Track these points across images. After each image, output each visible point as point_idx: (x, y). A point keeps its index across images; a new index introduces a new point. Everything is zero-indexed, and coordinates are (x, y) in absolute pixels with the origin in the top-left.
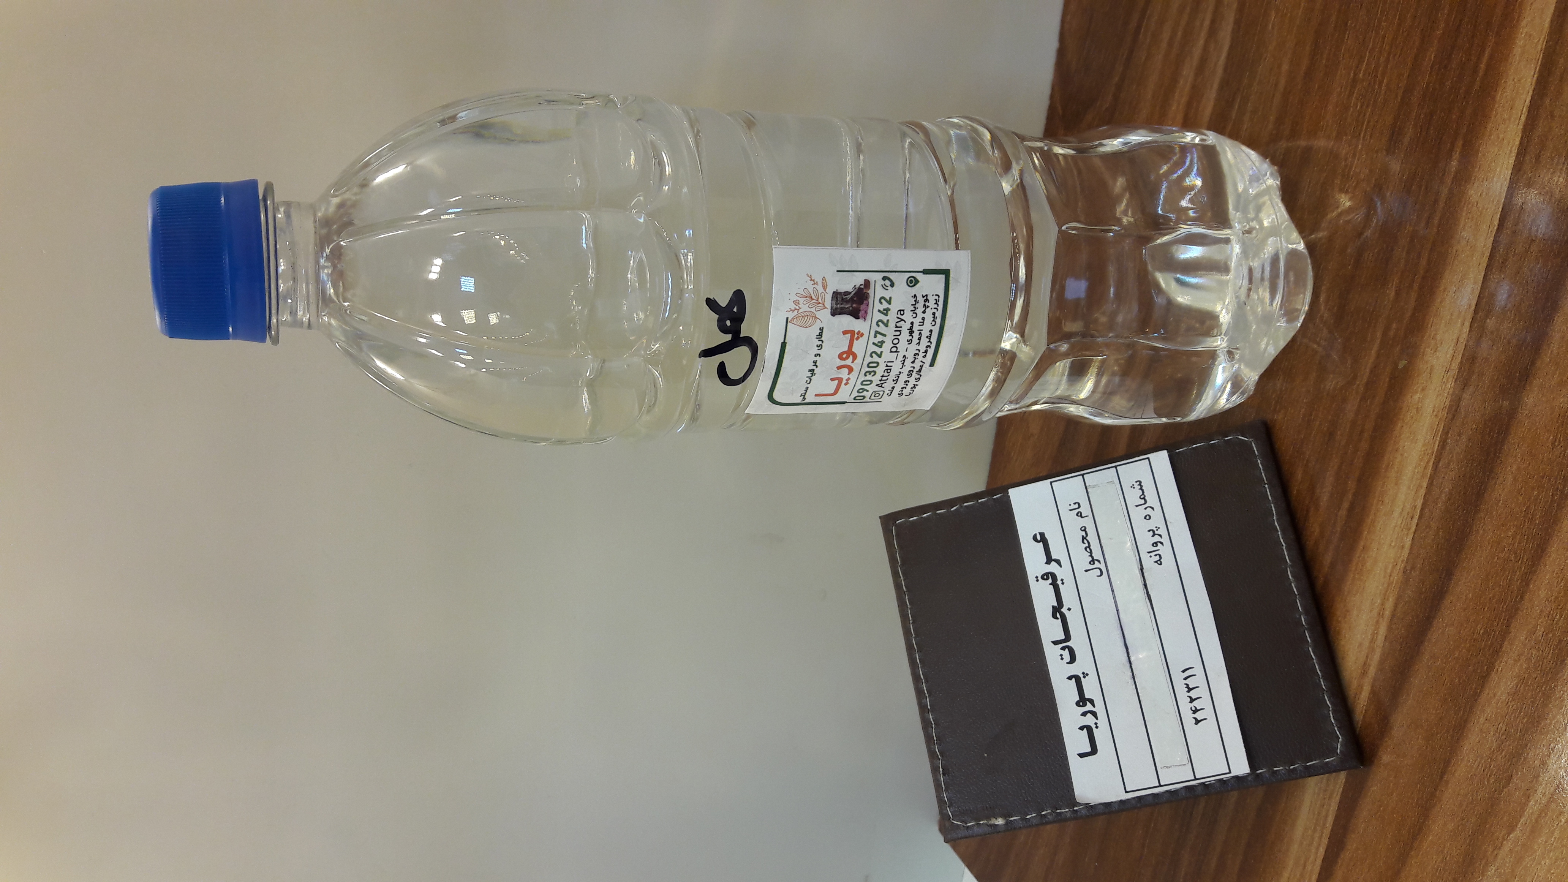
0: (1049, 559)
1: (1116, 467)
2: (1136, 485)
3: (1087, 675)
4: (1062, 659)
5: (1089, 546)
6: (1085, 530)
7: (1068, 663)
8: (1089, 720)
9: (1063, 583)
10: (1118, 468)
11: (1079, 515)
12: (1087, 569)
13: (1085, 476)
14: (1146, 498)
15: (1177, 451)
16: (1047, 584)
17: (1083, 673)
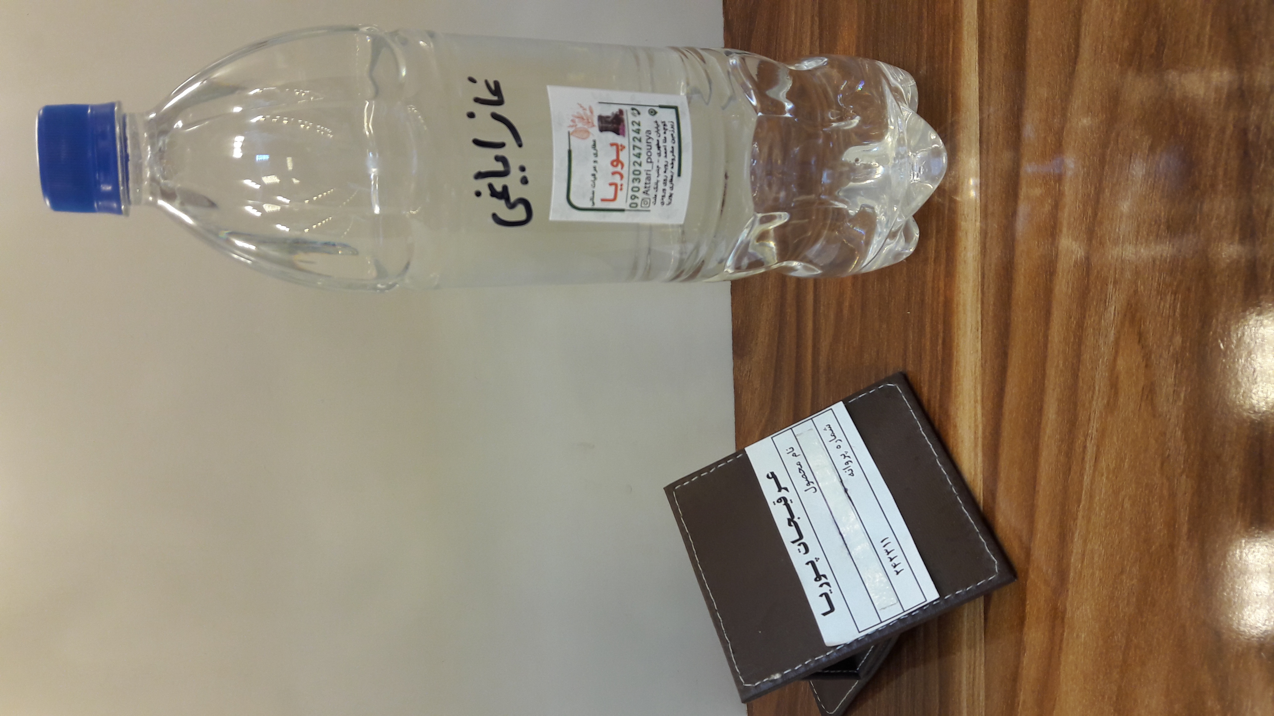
0: (780, 489)
1: (811, 419)
2: (828, 429)
3: (818, 559)
4: (800, 552)
5: (804, 475)
6: (800, 464)
7: (804, 554)
8: (825, 589)
9: (792, 502)
10: (813, 419)
11: (794, 455)
12: (806, 489)
13: (793, 429)
14: (836, 435)
15: (850, 402)
16: (781, 506)
17: (816, 558)
